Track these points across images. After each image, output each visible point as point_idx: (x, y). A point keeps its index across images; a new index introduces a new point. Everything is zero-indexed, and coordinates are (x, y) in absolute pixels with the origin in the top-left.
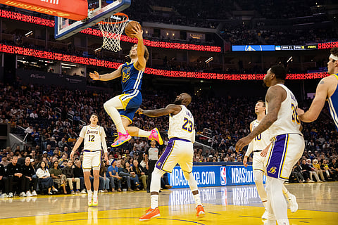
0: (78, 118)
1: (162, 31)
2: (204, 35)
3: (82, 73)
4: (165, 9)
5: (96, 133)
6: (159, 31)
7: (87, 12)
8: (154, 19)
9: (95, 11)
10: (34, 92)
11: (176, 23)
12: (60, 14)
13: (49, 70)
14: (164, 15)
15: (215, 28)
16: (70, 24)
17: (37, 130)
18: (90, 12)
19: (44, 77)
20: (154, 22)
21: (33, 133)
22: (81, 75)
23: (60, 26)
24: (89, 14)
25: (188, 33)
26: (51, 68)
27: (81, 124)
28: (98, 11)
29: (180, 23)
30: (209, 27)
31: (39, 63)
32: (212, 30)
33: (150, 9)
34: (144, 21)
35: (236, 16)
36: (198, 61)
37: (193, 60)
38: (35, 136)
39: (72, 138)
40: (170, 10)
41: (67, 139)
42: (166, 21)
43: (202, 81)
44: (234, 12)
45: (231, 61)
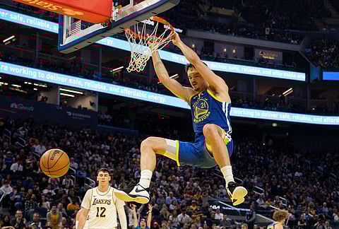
0: (84, 174)
1: (216, 44)
2: (281, 54)
3: (92, 104)
4: (222, 11)
5: (108, 202)
6: (213, 44)
7: (111, 12)
8: (204, 26)
9: (123, 9)
10: (15, 131)
11: (239, 34)
12: (68, 11)
13: (40, 98)
14: (220, 20)
15: (299, 43)
16: (83, 28)
17: (19, 190)
18: (115, 11)
19: (32, 109)
20: (206, 30)
21: (12, 193)
22: (89, 107)
23: (67, 31)
24: (114, 14)
25: (256, 50)
26: (43, 94)
27: (88, 182)
28: (128, 10)
29: (244, 35)
30: (289, 42)
31: (24, 87)
32: (294, 46)
33: (200, 10)
34: (190, 28)
35: (331, 26)
36: (270, 93)
37: (263, 92)
38: (16, 200)
39: (74, 203)
40: (229, 12)
41: (65, 206)
42: (223, 30)
43: (274, 125)
44: (329, 21)
45: (320, 96)
